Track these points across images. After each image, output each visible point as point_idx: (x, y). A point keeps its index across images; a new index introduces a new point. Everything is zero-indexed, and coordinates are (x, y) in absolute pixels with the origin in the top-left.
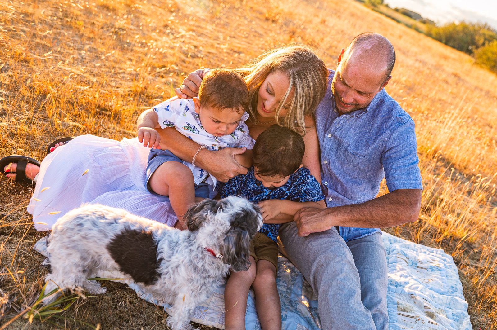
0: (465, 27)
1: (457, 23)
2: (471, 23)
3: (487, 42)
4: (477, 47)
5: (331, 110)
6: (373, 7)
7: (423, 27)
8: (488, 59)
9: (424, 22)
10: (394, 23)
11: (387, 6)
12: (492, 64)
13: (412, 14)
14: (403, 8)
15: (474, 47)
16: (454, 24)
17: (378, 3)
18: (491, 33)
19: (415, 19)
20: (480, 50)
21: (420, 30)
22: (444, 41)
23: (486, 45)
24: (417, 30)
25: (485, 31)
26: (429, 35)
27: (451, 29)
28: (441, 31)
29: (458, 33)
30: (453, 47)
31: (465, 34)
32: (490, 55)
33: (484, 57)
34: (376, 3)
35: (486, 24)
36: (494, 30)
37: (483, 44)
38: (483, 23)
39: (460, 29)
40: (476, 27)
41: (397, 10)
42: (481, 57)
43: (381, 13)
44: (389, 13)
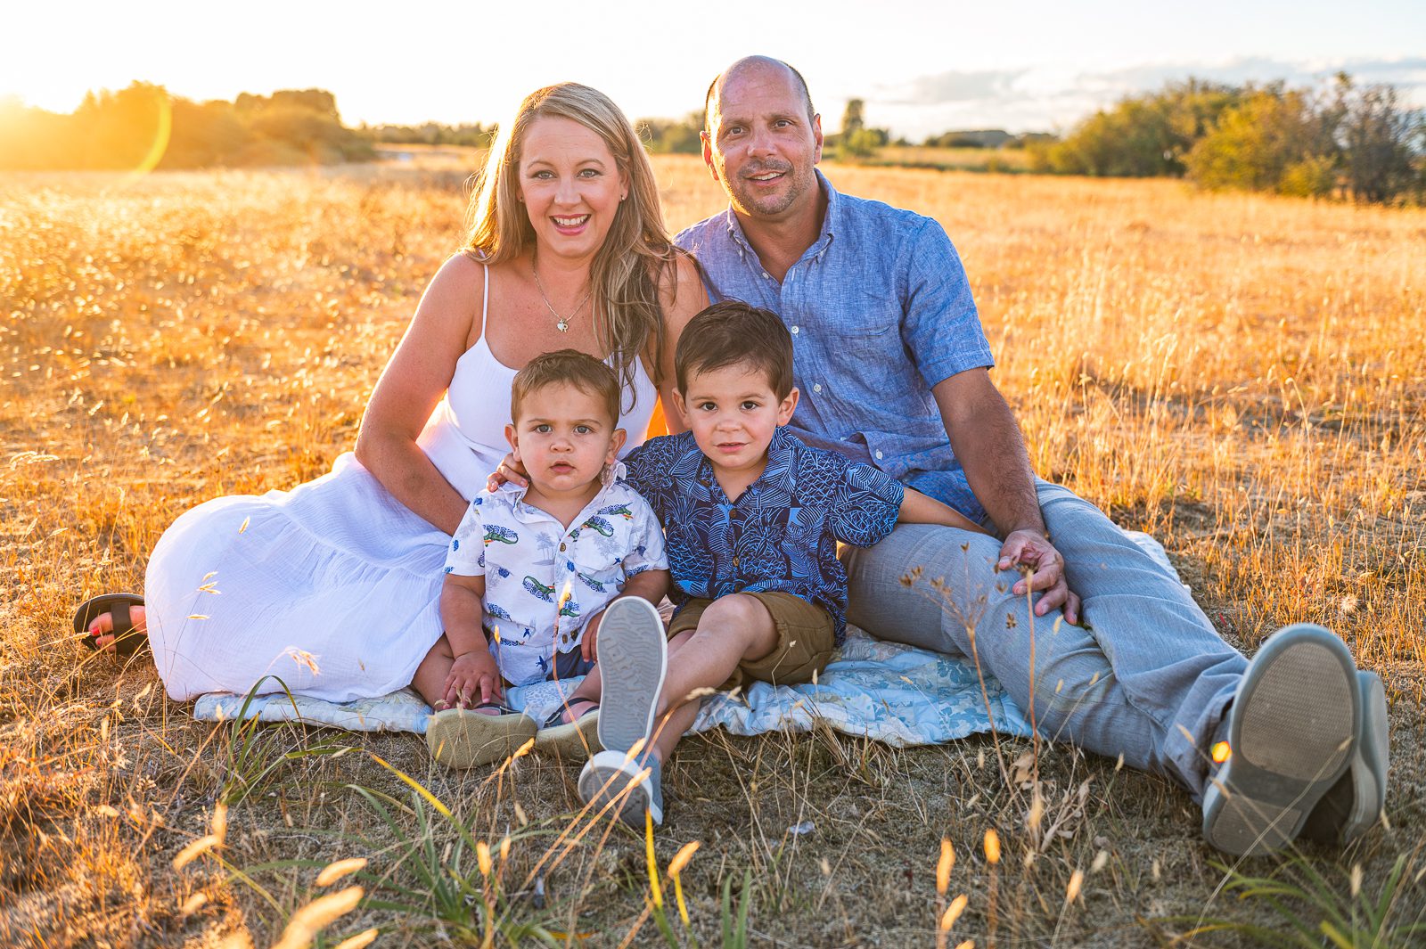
0: (1133, 110)
1: (1109, 108)
2: (1149, 94)
3: (1207, 124)
4: (1187, 146)
5: (758, 282)
6: (862, 160)
7: (1022, 158)
8: (1232, 164)
9: (1018, 144)
10: (932, 175)
11: (902, 143)
12: (1250, 172)
13: (980, 138)
14: (948, 134)
15: (1177, 149)
16: (1101, 114)
17: (873, 145)
18: (1214, 98)
19: (994, 146)
20: (1196, 150)
21: (1014, 167)
22: (1092, 170)
23: (1209, 129)
24: (1004, 169)
25: (1200, 99)
26: (1044, 169)
27: (1099, 132)
28: (1074, 148)
29: (1121, 132)
30: (1125, 175)
31: (1143, 127)
32: (1232, 152)
33: (1218, 163)
34: (866, 147)
35: (1193, 82)
36: (1223, 87)
37: (1200, 132)
38: (1183, 79)
39: (1123, 121)
40: (1170, 98)
41: (933, 143)
42: (1208, 165)
43: (889, 165)
44: (911, 156)
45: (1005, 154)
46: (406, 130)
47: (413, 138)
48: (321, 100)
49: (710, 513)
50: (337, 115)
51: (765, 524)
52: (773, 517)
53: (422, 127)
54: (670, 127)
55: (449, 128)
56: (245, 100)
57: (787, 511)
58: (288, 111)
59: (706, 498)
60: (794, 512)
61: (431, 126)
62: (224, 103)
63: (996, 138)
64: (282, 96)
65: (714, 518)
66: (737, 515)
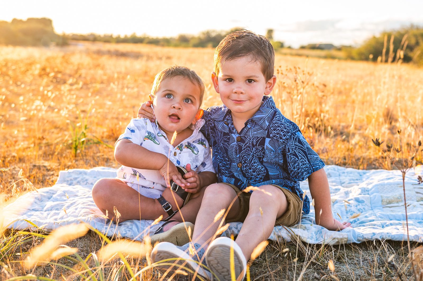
1: (378, 35)
7: (341, 54)
9: (339, 49)
11: (290, 48)
16: (374, 37)
19: (328, 50)
24: (333, 58)
41: (303, 48)
44: (294, 52)
45: (334, 53)
46: (82, 36)
47: (84, 39)
48: (47, 22)
49: (229, 139)
50: (52, 29)
51: (253, 146)
52: (257, 142)
53: (89, 35)
54: (193, 38)
55: (100, 36)
56: (15, 21)
57: (264, 139)
58: (34, 26)
59: (227, 131)
60: (267, 140)
61: (92, 35)
62: (6, 22)
63: (329, 47)
64: (30, 20)
65: (231, 141)
66: (241, 140)
